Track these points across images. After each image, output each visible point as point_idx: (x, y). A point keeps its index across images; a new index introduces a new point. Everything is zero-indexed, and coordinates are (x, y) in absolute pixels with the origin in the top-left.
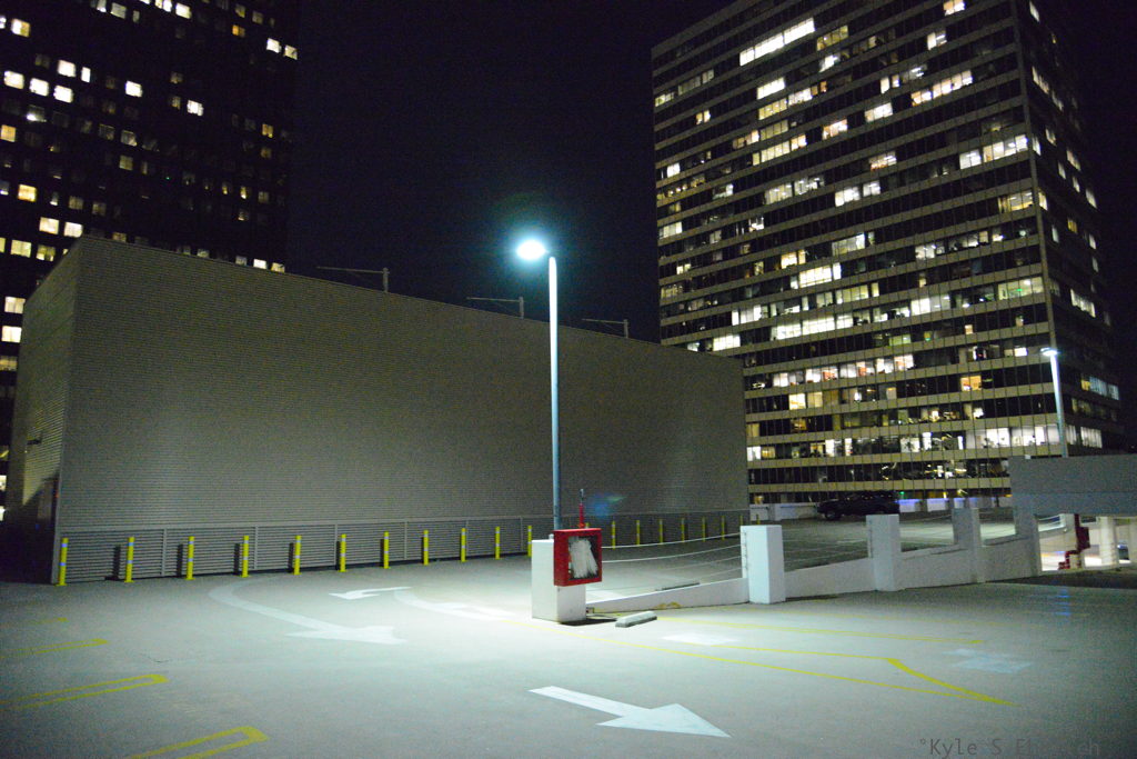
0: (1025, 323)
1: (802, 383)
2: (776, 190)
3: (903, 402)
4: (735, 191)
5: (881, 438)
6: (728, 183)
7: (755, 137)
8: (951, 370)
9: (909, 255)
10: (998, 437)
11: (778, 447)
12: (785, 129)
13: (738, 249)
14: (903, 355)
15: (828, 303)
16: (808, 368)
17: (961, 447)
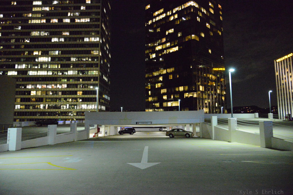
0: (93, 81)
1: (36, 88)
2: (35, 32)
3: (63, 96)
4: (21, 28)
5: (56, 105)
6: (20, 26)
7: (30, 15)
8: (76, 89)
9: (69, 59)
10: (84, 106)
11: (26, 106)
12: (40, 16)
13: (20, 46)
14: (64, 84)
15: (46, 67)
16: (38, 84)
17: (76, 108)
